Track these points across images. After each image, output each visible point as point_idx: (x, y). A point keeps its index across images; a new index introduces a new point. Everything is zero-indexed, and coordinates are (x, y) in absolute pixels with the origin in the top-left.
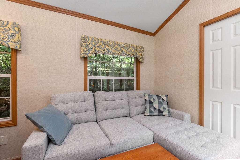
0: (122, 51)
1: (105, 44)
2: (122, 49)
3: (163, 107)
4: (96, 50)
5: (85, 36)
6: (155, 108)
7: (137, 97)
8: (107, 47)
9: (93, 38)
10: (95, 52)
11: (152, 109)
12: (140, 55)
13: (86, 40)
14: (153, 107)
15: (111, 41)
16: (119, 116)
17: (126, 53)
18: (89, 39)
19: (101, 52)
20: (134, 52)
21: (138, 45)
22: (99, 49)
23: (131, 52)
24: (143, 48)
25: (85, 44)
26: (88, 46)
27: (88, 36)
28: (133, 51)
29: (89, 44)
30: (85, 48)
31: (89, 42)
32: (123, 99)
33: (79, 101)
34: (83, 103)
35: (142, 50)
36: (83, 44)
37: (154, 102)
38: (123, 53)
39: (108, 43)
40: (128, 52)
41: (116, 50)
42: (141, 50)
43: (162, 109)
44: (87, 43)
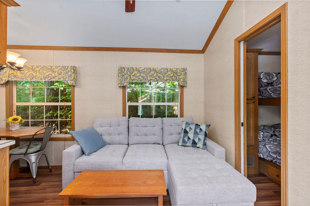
0: (159, 77)
1: (140, 72)
2: (159, 75)
3: (199, 138)
4: (131, 79)
5: (121, 67)
6: (189, 138)
7: (173, 125)
8: (142, 74)
9: (128, 68)
10: (131, 81)
11: (186, 139)
12: (181, 78)
13: (122, 71)
14: (187, 137)
15: (147, 68)
16: (150, 143)
17: (163, 78)
18: (125, 69)
19: (136, 81)
20: (173, 75)
21: (177, 68)
22: (134, 78)
23: (169, 77)
24: (184, 70)
25: (121, 75)
26: (123, 76)
27: (124, 67)
28: (171, 75)
29: (124, 74)
30: (121, 78)
31: (125, 72)
32: (155, 125)
33: (114, 125)
34: (117, 127)
35: (184, 73)
36: (120, 75)
37: (189, 131)
38: (160, 79)
39: (143, 71)
40: (165, 77)
41: (152, 76)
42: (182, 73)
43: (196, 140)
44: (123, 74)
